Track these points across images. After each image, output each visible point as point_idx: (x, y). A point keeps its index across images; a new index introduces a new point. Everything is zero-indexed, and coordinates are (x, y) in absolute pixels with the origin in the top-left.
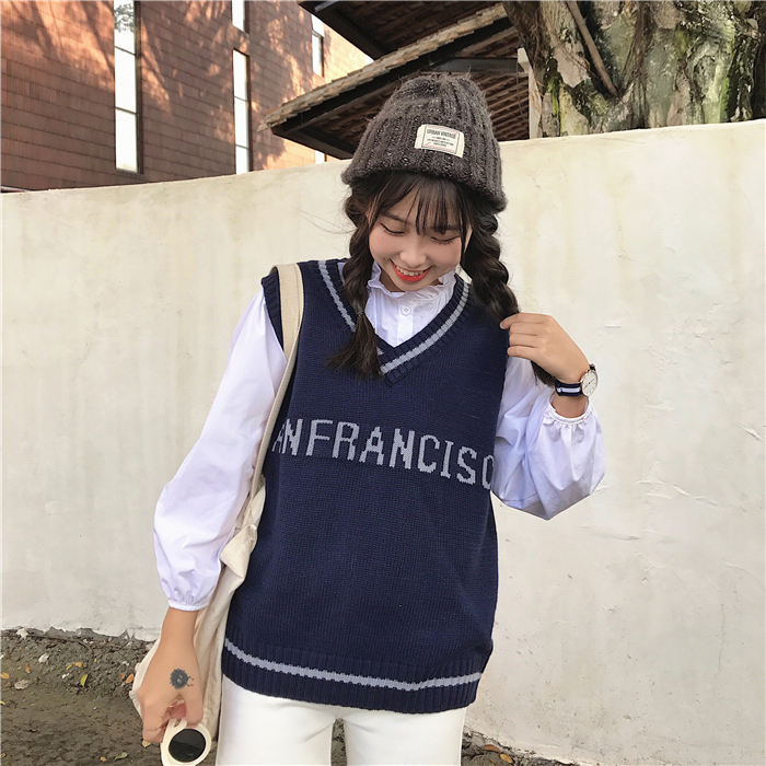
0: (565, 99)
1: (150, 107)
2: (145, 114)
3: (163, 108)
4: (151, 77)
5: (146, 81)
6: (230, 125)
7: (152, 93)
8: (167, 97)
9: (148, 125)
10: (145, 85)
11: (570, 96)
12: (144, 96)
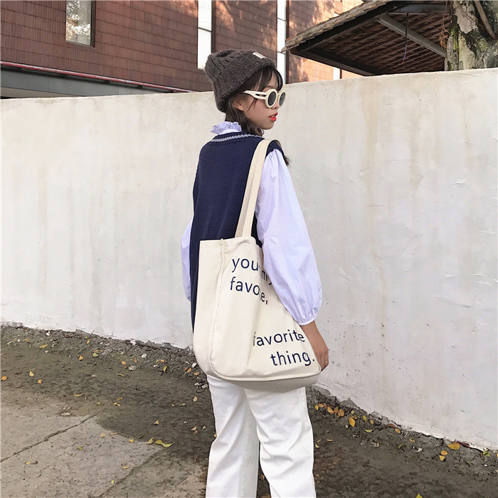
0: (462, 41)
1: (220, 27)
2: (217, 32)
3: (229, 28)
4: (222, 7)
5: (218, 9)
6: (274, 38)
7: (223, 17)
8: (232, 20)
9: (219, 39)
10: (218, 13)
11: (464, 39)
12: (217, 20)
